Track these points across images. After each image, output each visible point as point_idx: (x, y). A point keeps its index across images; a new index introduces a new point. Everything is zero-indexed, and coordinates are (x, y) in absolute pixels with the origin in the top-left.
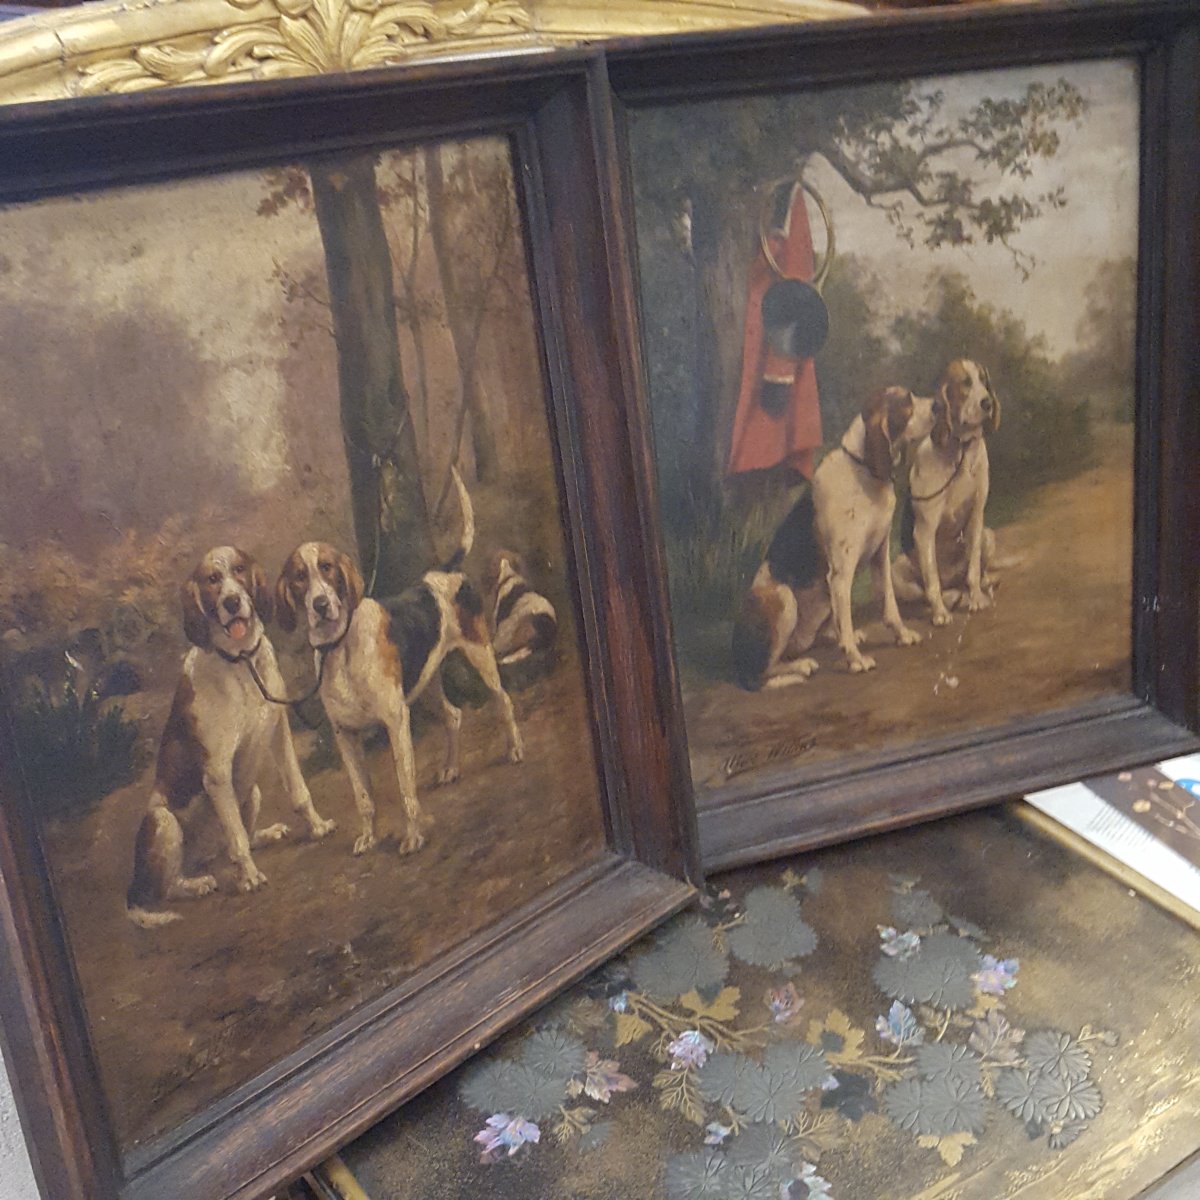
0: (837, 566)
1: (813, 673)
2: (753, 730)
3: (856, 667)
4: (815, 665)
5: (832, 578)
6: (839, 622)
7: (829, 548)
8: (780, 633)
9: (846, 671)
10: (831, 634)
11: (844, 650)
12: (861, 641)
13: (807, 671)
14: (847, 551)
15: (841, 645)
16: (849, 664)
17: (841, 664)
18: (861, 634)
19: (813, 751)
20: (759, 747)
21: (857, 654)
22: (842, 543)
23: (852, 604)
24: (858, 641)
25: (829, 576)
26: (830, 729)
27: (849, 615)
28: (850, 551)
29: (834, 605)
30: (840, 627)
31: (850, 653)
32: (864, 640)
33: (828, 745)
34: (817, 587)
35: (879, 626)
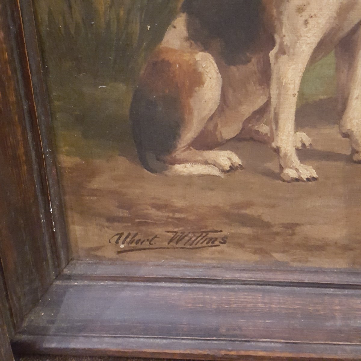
0: (287, 41)
1: (233, 168)
2: (153, 212)
3: (291, 173)
4: (237, 160)
5: (277, 57)
6: (276, 115)
7: (280, 13)
8: (196, 113)
9: (277, 176)
10: (264, 129)
11: (277, 150)
12: (304, 145)
13: (226, 164)
14: (306, 22)
15: (274, 145)
16: (282, 168)
17: (272, 166)
18: (304, 137)
19: (223, 247)
20: (159, 231)
21: (295, 160)
22: (300, 10)
23: (301, 95)
24: (300, 145)
25: (272, 53)
26: (246, 230)
27: (293, 110)
28: (312, 22)
29: (274, 92)
30: (277, 123)
31: (286, 155)
32: (307, 144)
33: (241, 246)
34: (253, 65)
35: (332, 131)
